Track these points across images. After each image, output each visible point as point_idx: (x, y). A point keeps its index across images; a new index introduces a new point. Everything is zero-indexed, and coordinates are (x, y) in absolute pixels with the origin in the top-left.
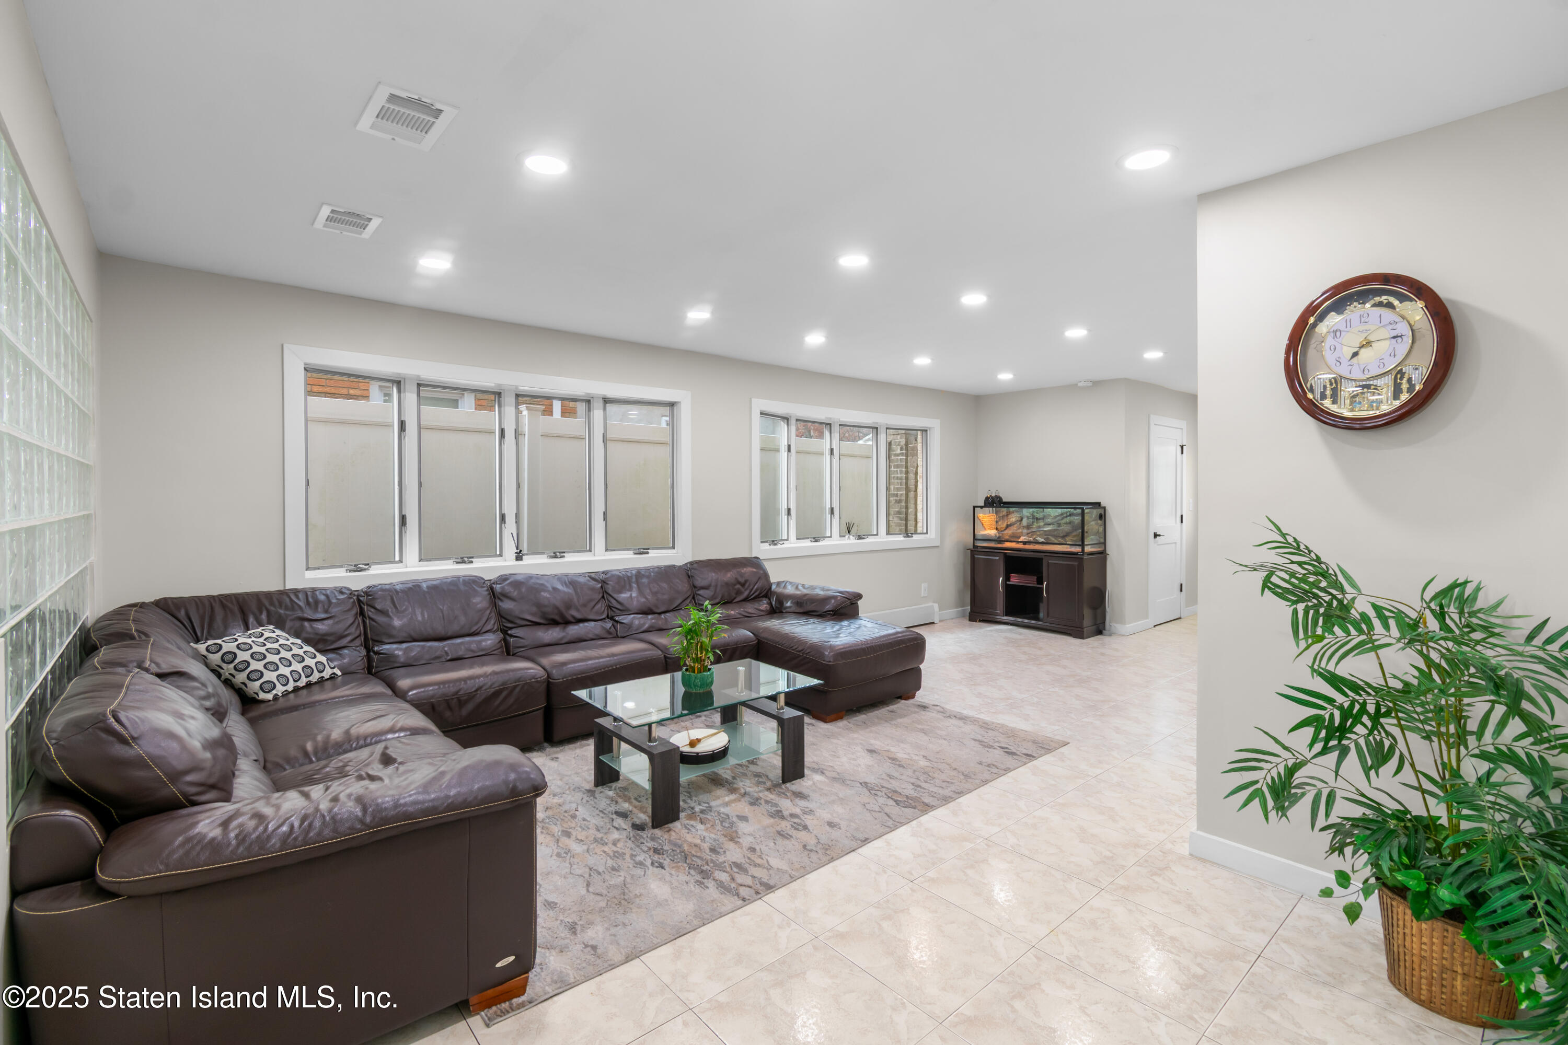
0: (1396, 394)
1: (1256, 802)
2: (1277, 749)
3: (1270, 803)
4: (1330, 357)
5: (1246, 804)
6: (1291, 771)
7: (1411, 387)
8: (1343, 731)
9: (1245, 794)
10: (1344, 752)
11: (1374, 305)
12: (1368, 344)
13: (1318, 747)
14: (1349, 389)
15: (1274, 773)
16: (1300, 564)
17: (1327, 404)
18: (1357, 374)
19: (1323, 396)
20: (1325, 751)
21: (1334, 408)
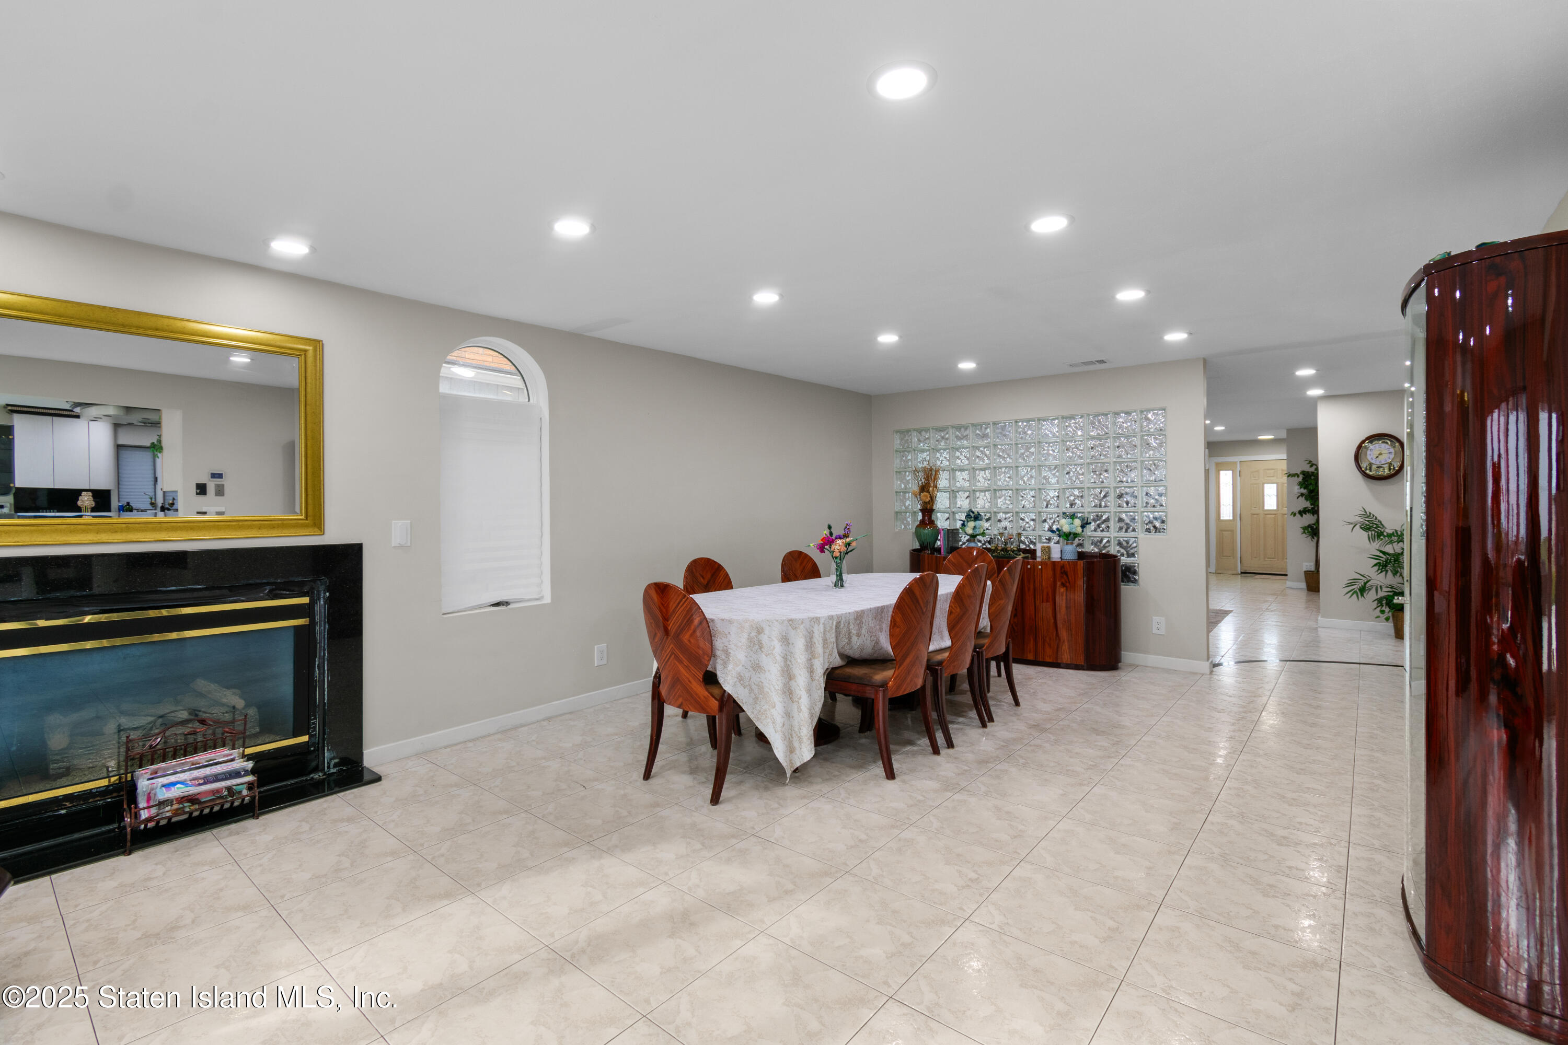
0: (1390, 469)
1: (1355, 595)
2: (1362, 578)
3: (1359, 594)
4: (1369, 457)
5: (1351, 596)
6: (1365, 584)
7: (1394, 468)
8: (1386, 566)
9: (1351, 593)
10: (1387, 571)
11: (1382, 442)
12: (1381, 454)
13: (1380, 571)
14: (1374, 467)
15: (1360, 585)
16: (1368, 521)
17: (1368, 472)
18: (1378, 463)
19: (1366, 469)
20: (1381, 572)
21: (1370, 473)
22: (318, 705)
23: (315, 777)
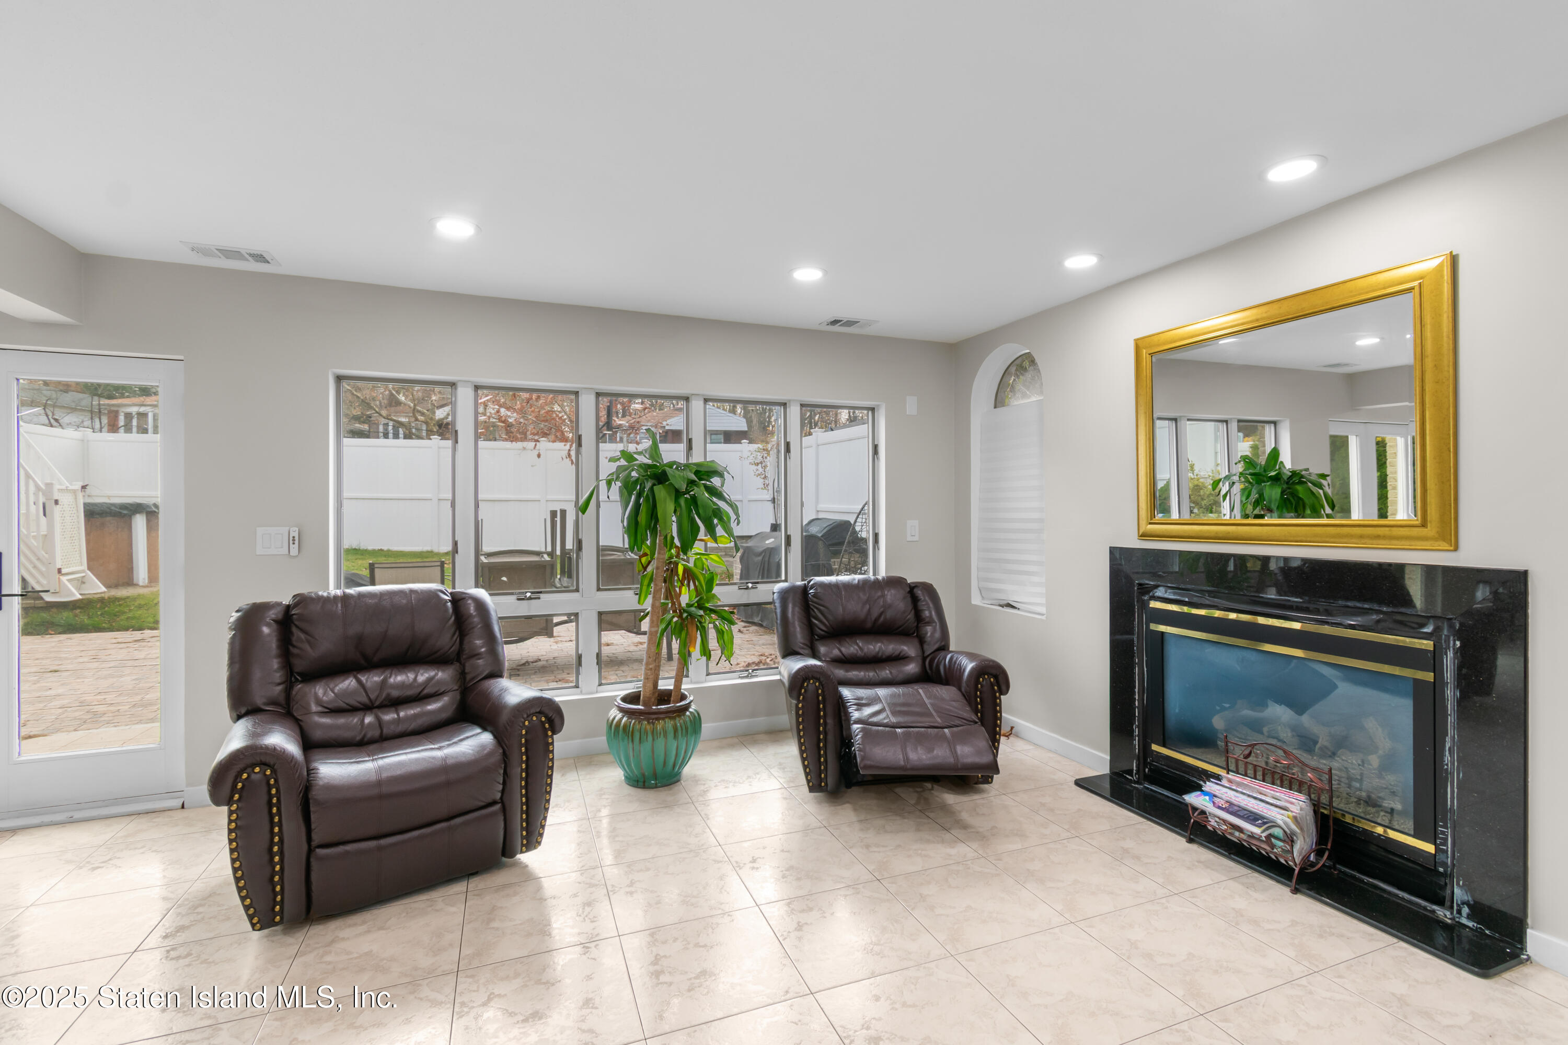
22: (1450, 809)
23: (1439, 913)
